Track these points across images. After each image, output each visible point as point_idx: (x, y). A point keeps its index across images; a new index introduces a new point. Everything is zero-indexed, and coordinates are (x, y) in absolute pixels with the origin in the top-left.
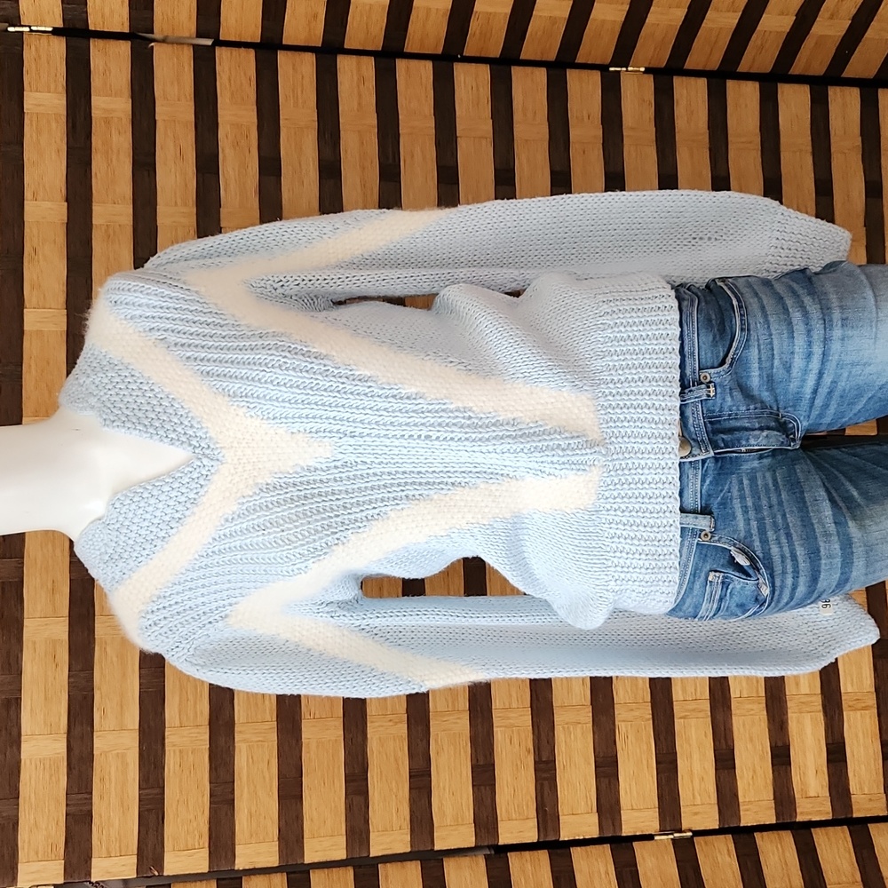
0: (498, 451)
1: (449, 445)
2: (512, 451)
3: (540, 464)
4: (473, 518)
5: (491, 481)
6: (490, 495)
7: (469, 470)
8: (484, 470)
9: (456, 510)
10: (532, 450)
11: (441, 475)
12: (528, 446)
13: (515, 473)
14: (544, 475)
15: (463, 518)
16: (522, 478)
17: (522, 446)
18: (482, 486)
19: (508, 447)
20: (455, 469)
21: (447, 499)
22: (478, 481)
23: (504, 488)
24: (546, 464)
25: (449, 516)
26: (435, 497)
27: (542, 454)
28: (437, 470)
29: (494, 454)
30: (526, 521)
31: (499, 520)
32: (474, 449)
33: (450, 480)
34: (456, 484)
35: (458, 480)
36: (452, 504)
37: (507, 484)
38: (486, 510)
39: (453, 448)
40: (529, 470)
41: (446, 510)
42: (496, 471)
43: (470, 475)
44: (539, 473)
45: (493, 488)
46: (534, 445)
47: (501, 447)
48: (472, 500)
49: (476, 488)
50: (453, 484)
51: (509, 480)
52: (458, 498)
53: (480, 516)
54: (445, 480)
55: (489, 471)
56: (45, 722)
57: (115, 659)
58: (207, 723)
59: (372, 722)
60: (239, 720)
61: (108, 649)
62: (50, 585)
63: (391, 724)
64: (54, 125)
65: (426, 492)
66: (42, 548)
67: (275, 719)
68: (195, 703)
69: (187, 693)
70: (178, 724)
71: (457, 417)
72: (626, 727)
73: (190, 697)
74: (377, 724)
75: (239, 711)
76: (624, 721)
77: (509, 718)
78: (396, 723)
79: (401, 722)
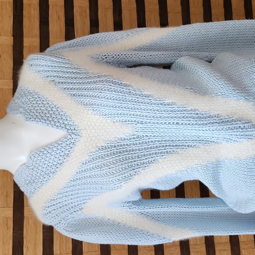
0: (211, 130)
1: (188, 127)
2: (217, 130)
3: (231, 136)
4: (198, 162)
5: (206, 144)
6: (205, 151)
7: (196, 139)
8: (203, 139)
9: (190, 158)
10: (227, 129)
11: (182, 141)
12: (225, 127)
13: (217, 141)
14: (232, 141)
15: (193, 162)
16: (221, 143)
17: (222, 127)
18: (202, 147)
19: (216, 127)
20: (189, 139)
21: (186, 153)
22: (200, 144)
23: (212, 148)
24: (233, 136)
25: (187, 161)
26: (180, 152)
27: (232, 131)
28: (181, 139)
29: (209, 131)
30: (222, 163)
31: (210, 163)
32: (199, 129)
33: (187, 144)
34: (190, 146)
35: (191, 144)
36: (188, 155)
37: (214, 146)
38: (204, 158)
39: (189, 128)
40: (224, 139)
41: (185, 158)
42: (208, 140)
43: (196, 141)
44: (229, 140)
45: (207, 148)
46: (228, 127)
47: (213, 128)
48: (197, 154)
49: (199, 148)
50: (188, 146)
51: (214, 144)
52: (190, 152)
53: (201, 161)
54: (184, 144)
55: (205, 140)
56: (3, 253)
57: (32, 225)
58: (71, 252)
59: (140, 251)
60: (85, 250)
61: (30, 221)
62: (5, 194)
63: (148, 251)
64: (8, 6)
65: (176, 150)
66: (2, 178)
67: (99, 250)
68: (66, 244)
69: (63, 239)
70: (59, 253)
71: (192, 113)
72: (245, 252)
73: (64, 241)
74: (142, 252)
75: (84, 247)
76: (244, 249)
77: (196, 248)
78: (150, 251)
79: (152, 250)
